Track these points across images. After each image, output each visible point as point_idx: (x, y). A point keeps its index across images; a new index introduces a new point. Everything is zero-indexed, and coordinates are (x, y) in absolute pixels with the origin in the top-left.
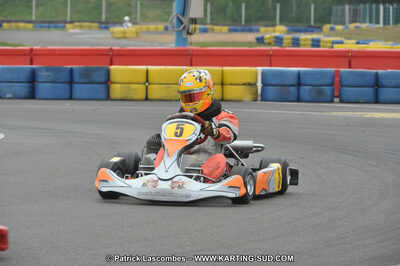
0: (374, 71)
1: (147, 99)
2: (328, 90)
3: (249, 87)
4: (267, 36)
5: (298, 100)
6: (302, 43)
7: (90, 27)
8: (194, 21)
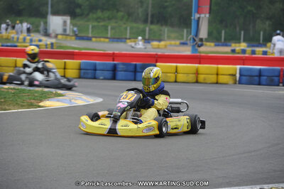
3: (232, 77)
4: (237, 49)
5: (259, 84)
6: (257, 53)
8: (201, 40)
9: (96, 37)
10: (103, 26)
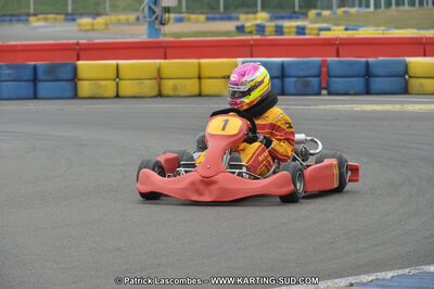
0: (364, 60)
1: (118, 96)
2: (315, 81)
4: (248, 24)
5: (282, 93)
6: (285, 30)
7: (55, 20)
8: (167, 10)
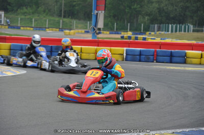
0: (170, 50)
1: (81, 59)
3: (121, 56)
4: (125, 36)
5: (140, 61)
6: (139, 39)
7: (56, 30)
8: (99, 29)
9: (23, 27)
10: (28, 18)
